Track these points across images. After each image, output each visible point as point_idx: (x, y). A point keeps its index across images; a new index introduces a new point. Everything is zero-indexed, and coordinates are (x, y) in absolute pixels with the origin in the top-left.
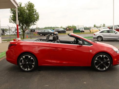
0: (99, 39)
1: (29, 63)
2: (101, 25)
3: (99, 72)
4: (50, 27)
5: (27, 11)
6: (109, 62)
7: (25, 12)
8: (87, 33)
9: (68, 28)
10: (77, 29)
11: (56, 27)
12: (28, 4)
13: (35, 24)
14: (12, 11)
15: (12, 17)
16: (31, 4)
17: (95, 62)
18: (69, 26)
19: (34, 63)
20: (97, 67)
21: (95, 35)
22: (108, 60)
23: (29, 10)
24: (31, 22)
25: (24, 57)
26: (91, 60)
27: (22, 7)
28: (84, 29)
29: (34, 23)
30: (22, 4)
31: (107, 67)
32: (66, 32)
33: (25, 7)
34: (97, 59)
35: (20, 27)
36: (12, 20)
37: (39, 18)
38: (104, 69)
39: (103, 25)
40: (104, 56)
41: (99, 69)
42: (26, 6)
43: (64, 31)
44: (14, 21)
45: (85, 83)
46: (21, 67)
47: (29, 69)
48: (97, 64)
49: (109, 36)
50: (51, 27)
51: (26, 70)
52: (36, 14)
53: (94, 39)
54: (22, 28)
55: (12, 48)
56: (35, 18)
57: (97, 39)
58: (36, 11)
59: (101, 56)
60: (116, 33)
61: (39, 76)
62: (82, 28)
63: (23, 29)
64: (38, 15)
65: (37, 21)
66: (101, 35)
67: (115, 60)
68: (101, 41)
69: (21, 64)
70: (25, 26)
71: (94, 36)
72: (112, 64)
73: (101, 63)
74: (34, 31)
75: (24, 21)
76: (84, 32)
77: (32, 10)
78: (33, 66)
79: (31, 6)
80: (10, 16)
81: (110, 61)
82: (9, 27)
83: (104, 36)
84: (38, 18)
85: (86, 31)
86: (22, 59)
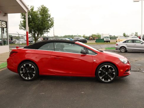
0: (122, 50)
1: (30, 71)
2: (132, 33)
3: (104, 84)
4: (70, 35)
5: (40, 16)
6: (114, 73)
7: (37, 17)
8: (112, 43)
9: (91, 37)
10: (102, 38)
11: (78, 35)
12: (41, 8)
13: (49, 32)
14: (23, 16)
15: (22, 22)
16: (45, 8)
17: (99, 72)
18: (93, 35)
19: (35, 72)
20: (101, 78)
21: (117, 45)
22: (114, 70)
23: (42, 15)
24: (45, 29)
25: (25, 65)
26: (95, 70)
27: (34, 12)
28: (109, 39)
29: (47, 30)
30: (34, 8)
31: (112, 79)
32: (86, 41)
33: (38, 12)
34: (101, 69)
35: (32, 35)
36: (23, 26)
37: (54, 24)
38: (109, 80)
39: (135, 33)
40: (109, 66)
41: (103, 80)
42: (39, 10)
43: (85, 40)
44: (24, 28)
45: (83, 92)
46: (22, 75)
47: (29, 78)
48: (101, 75)
49: (134, 47)
50: (72, 35)
51: (26, 78)
52: (50, 20)
53: (116, 49)
54: (34, 35)
55: (13, 55)
56: (49, 24)
57: (120, 50)
58: (50, 16)
59: (106, 66)
60: (142, 43)
61: (38, 85)
62: (108, 37)
63: (35, 37)
64: (53, 21)
65: (51, 28)
66: (124, 45)
67: (122, 70)
68: (124, 52)
69: (21, 72)
70: (37, 34)
71: (116, 47)
72: (118, 75)
73: (106, 74)
74: (46, 39)
75: (36, 28)
76: (110, 42)
77: (46, 15)
78: (34, 75)
79: (44, 11)
80: (21, 22)
81: (115, 71)
82: (19, 34)
83: (128, 47)
84: (52, 24)
85: (112, 41)
86: (22, 67)
